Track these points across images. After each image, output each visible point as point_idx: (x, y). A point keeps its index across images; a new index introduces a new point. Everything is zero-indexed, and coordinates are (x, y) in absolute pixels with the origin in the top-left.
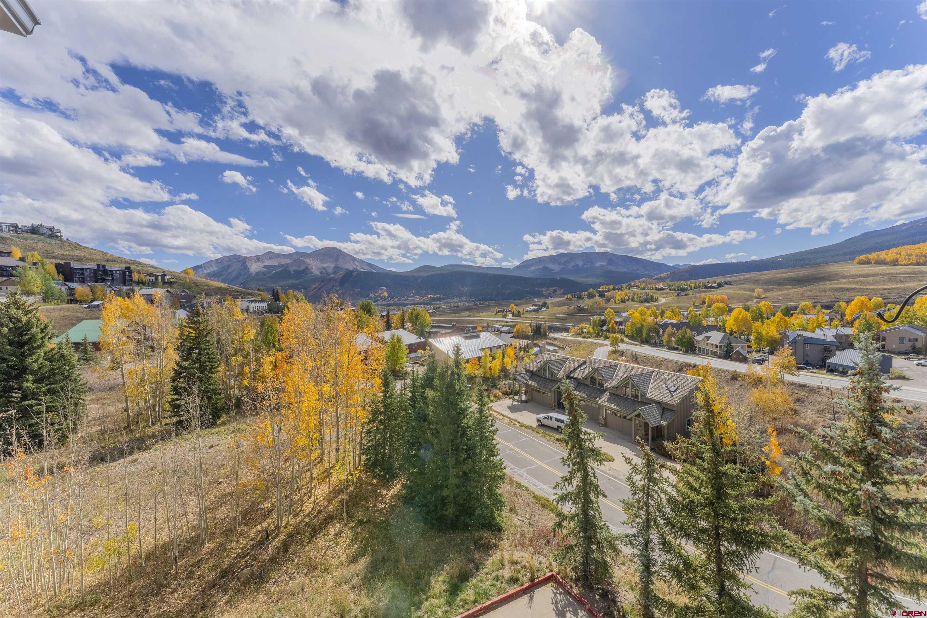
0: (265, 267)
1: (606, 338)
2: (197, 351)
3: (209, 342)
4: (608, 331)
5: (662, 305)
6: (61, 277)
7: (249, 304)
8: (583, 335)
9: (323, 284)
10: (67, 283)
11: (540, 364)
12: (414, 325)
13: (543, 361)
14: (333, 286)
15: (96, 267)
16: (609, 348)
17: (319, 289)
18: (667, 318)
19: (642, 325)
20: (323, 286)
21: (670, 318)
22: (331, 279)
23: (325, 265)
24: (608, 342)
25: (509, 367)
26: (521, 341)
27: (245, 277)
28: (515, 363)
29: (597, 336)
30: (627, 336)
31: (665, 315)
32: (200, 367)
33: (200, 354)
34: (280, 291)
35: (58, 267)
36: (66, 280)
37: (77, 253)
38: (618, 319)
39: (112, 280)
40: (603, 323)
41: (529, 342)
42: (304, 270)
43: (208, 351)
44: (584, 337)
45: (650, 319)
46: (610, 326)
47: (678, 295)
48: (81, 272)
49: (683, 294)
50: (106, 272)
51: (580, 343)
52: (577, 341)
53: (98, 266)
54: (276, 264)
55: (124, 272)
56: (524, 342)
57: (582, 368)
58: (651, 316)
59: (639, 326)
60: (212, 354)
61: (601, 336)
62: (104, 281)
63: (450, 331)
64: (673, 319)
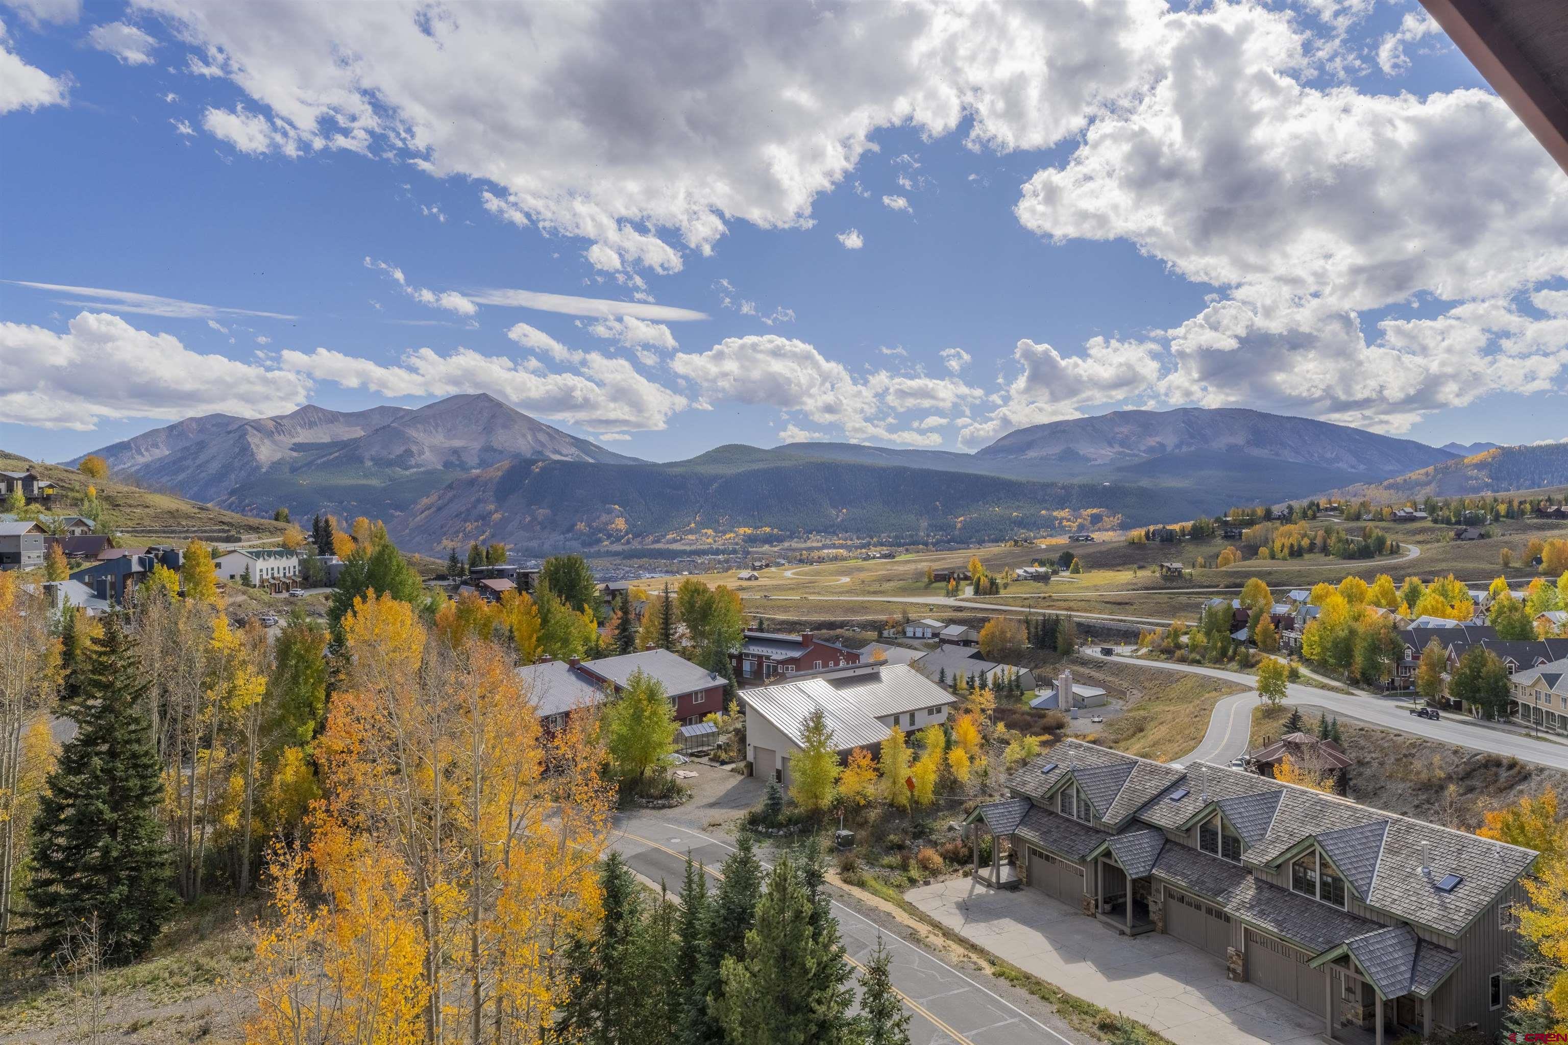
0: (297, 447)
1: (1247, 665)
2: (105, 748)
3: (137, 721)
4: (1252, 642)
5: (1413, 564)
7: (250, 562)
8: (1178, 653)
9: (450, 494)
11: (1053, 778)
12: (697, 634)
13: (1063, 767)
14: (479, 501)
16: (1254, 700)
17: (439, 509)
18: (1425, 611)
19: (1352, 632)
20: (451, 501)
21: (1435, 612)
22: (472, 482)
23: (457, 443)
24: (1251, 679)
25: (964, 773)
26: (998, 670)
27: (243, 474)
28: (983, 762)
29: (1221, 658)
30: (1307, 662)
31: (1420, 603)
32: (112, 793)
33: (112, 754)
34: (333, 521)
38: (1282, 609)
40: (1237, 621)
41: (1023, 671)
42: (401, 456)
43: (136, 747)
44: (1182, 660)
45: (1376, 615)
46: (1258, 629)
47: (1459, 536)
49: (1473, 532)
51: (1170, 677)
52: (1161, 671)
54: (326, 439)
56: (1007, 672)
57: (1175, 796)
58: (1378, 604)
59: (1342, 634)
60: (146, 753)
61: (1231, 659)
63: (796, 654)
64: (1444, 615)
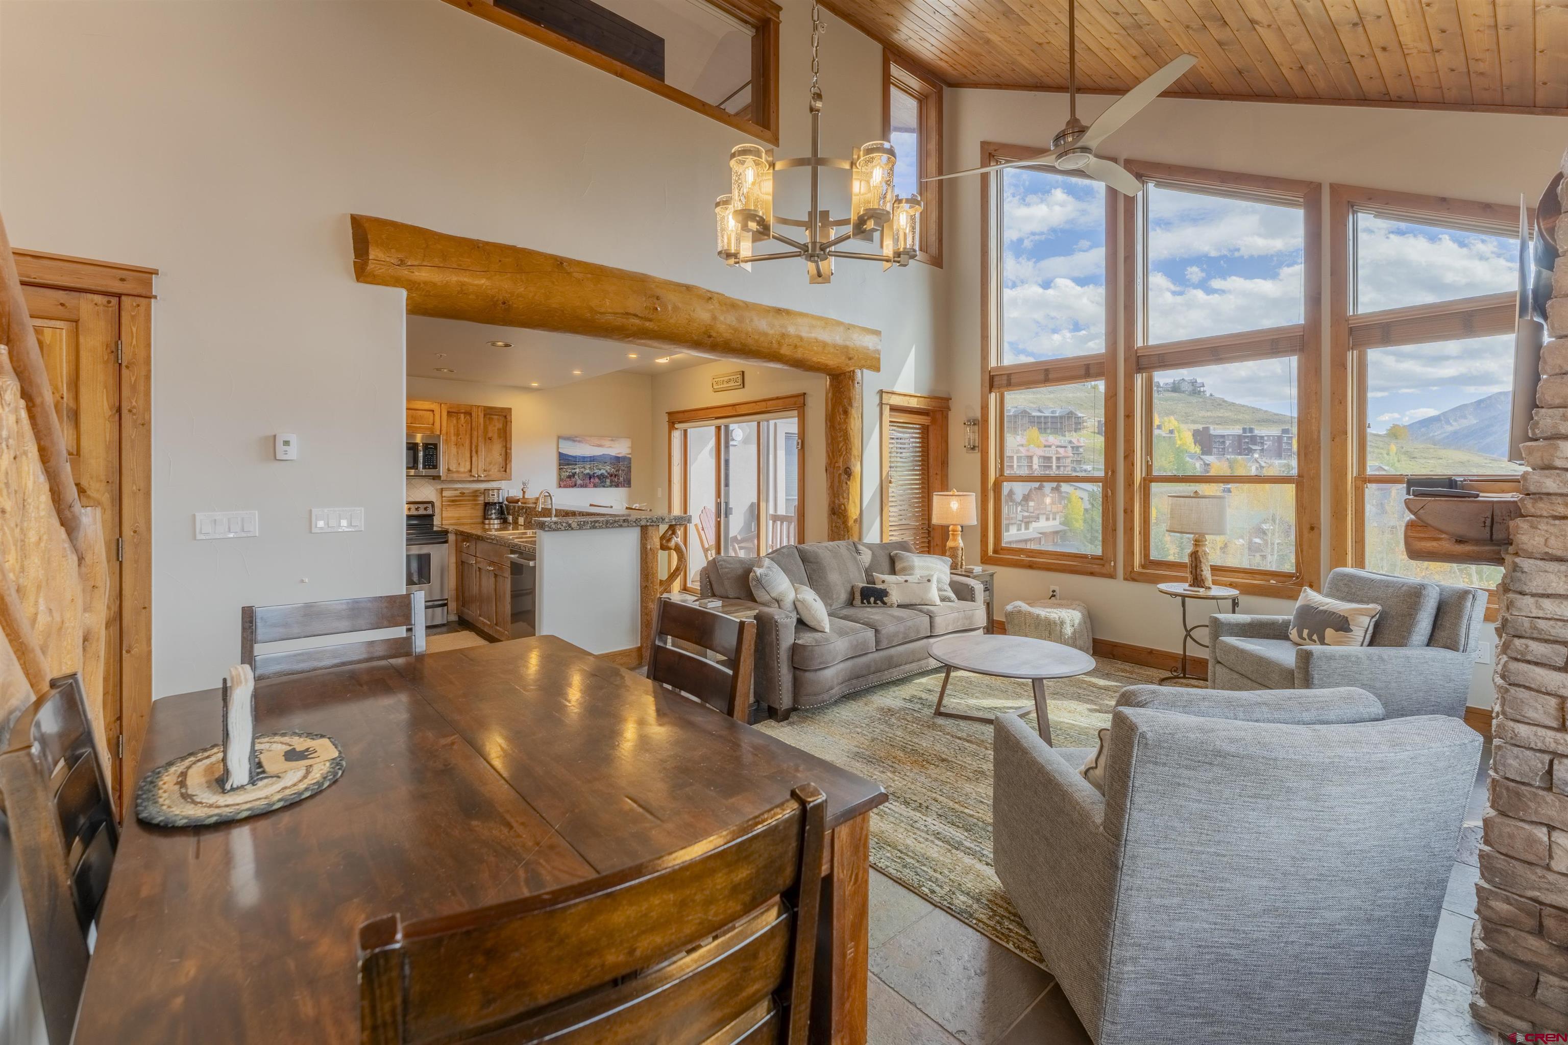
6: (1198, 450)
10: (1202, 457)
15: (1240, 432)
35: (1196, 433)
36: (1204, 453)
37: (1221, 413)
39: (1262, 450)
48: (1221, 440)
50: (1254, 439)
53: (1244, 430)
55: (1280, 438)
62: (1250, 451)
